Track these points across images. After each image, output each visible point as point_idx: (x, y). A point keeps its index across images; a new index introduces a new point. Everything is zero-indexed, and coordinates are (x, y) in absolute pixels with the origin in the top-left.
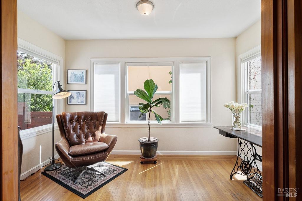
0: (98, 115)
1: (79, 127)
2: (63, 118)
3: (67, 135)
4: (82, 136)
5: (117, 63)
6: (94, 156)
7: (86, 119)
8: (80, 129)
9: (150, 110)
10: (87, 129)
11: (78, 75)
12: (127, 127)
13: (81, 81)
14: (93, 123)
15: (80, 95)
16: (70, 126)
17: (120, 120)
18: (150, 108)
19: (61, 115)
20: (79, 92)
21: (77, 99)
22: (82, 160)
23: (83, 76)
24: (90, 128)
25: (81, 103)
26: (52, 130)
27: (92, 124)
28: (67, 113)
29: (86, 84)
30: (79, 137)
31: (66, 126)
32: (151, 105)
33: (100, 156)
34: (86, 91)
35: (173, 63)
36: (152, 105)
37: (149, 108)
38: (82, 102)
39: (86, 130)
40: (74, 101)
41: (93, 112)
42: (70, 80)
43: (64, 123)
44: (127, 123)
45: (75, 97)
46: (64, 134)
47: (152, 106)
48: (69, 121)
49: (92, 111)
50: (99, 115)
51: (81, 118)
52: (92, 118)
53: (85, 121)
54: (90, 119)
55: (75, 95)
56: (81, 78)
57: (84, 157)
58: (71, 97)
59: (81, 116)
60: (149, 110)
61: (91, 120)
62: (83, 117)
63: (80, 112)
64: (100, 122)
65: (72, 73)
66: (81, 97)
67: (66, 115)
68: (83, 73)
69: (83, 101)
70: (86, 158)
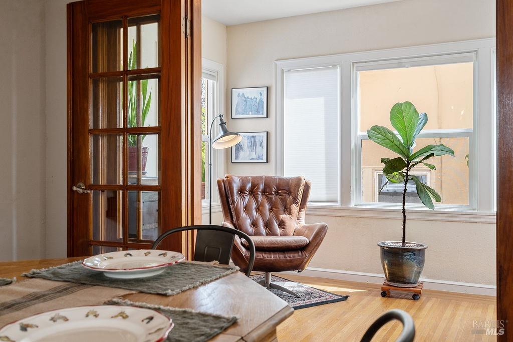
0: (291, 184)
1: (254, 206)
2: (227, 185)
3: (234, 218)
4: (261, 223)
5: (334, 66)
6: (282, 256)
7: (268, 190)
8: (258, 209)
9: (407, 174)
10: (270, 212)
11: (251, 99)
12: (356, 215)
13: (258, 112)
14: (281, 199)
15: (255, 142)
16: (240, 202)
17: (339, 201)
18: (408, 171)
19: (225, 179)
20: (253, 137)
21: (249, 151)
22: (262, 258)
23: (261, 101)
24: (274, 209)
25: (257, 159)
26: (209, 211)
27: (279, 202)
28: (234, 177)
29: (267, 117)
30: (254, 224)
31: (233, 202)
32: (409, 163)
33: (293, 257)
34: (267, 132)
35: (473, 54)
36: (411, 164)
37: (405, 170)
38: (259, 158)
39: (268, 213)
40: (244, 156)
41: (282, 177)
42: (236, 109)
43: (230, 195)
44: (356, 207)
45: (246, 147)
46: (229, 217)
47: (413, 166)
48: (238, 192)
49: (279, 175)
50: (293, 185)
51: (258, 188)
52: (278, 189)
53: (266, 196)
54: (275, 192)
55: (246, 143)
56: (257, 105)
57: (265, 254)
58: (239, 147)
59: (258, 184)
60: (405, 174)
61: (277, 193)
62: (262, 187)
63: (257, 177)
64: (295, 200)
65: (239, 95)
66: (258, 148)
67: (233, 180)
68: (261, 94)
69: (261, 155)
70: (268, 255)
